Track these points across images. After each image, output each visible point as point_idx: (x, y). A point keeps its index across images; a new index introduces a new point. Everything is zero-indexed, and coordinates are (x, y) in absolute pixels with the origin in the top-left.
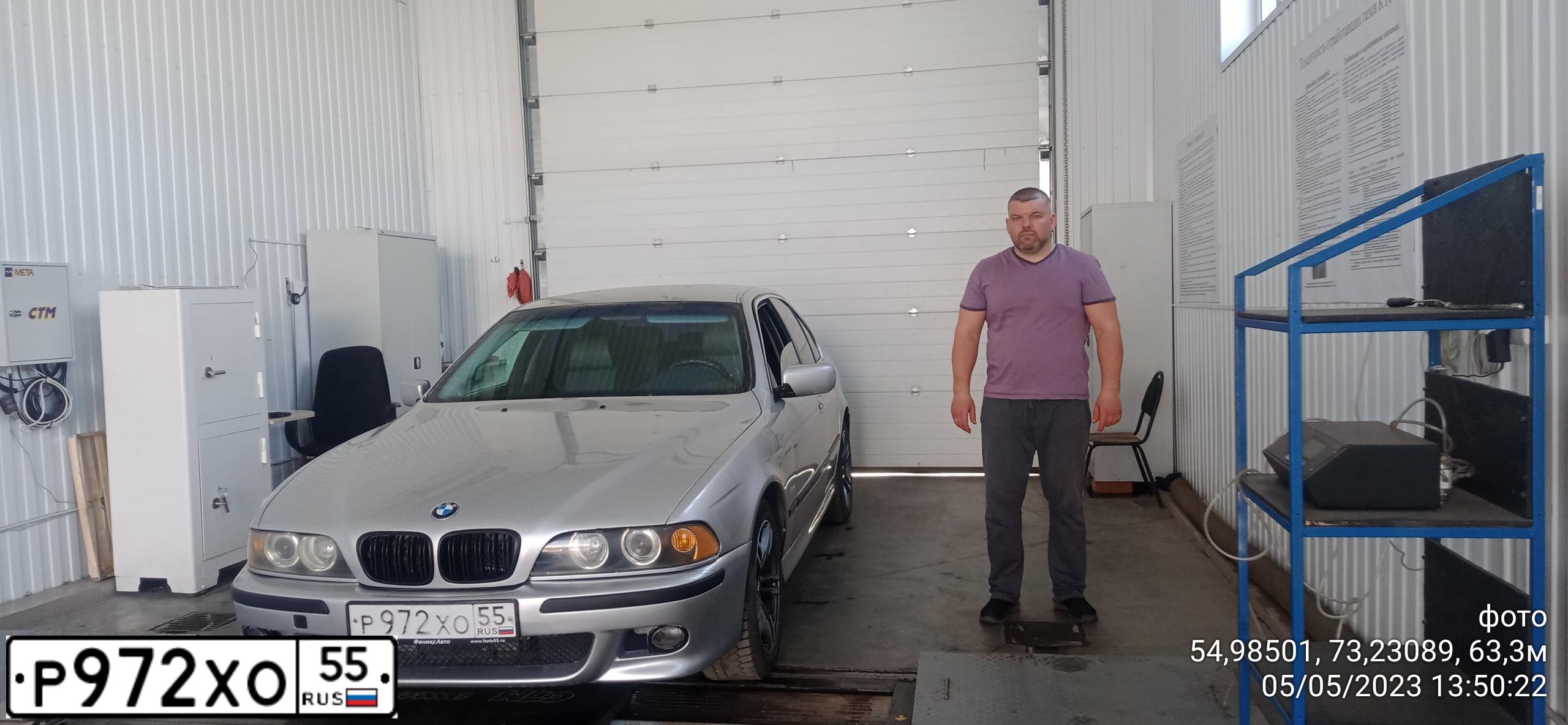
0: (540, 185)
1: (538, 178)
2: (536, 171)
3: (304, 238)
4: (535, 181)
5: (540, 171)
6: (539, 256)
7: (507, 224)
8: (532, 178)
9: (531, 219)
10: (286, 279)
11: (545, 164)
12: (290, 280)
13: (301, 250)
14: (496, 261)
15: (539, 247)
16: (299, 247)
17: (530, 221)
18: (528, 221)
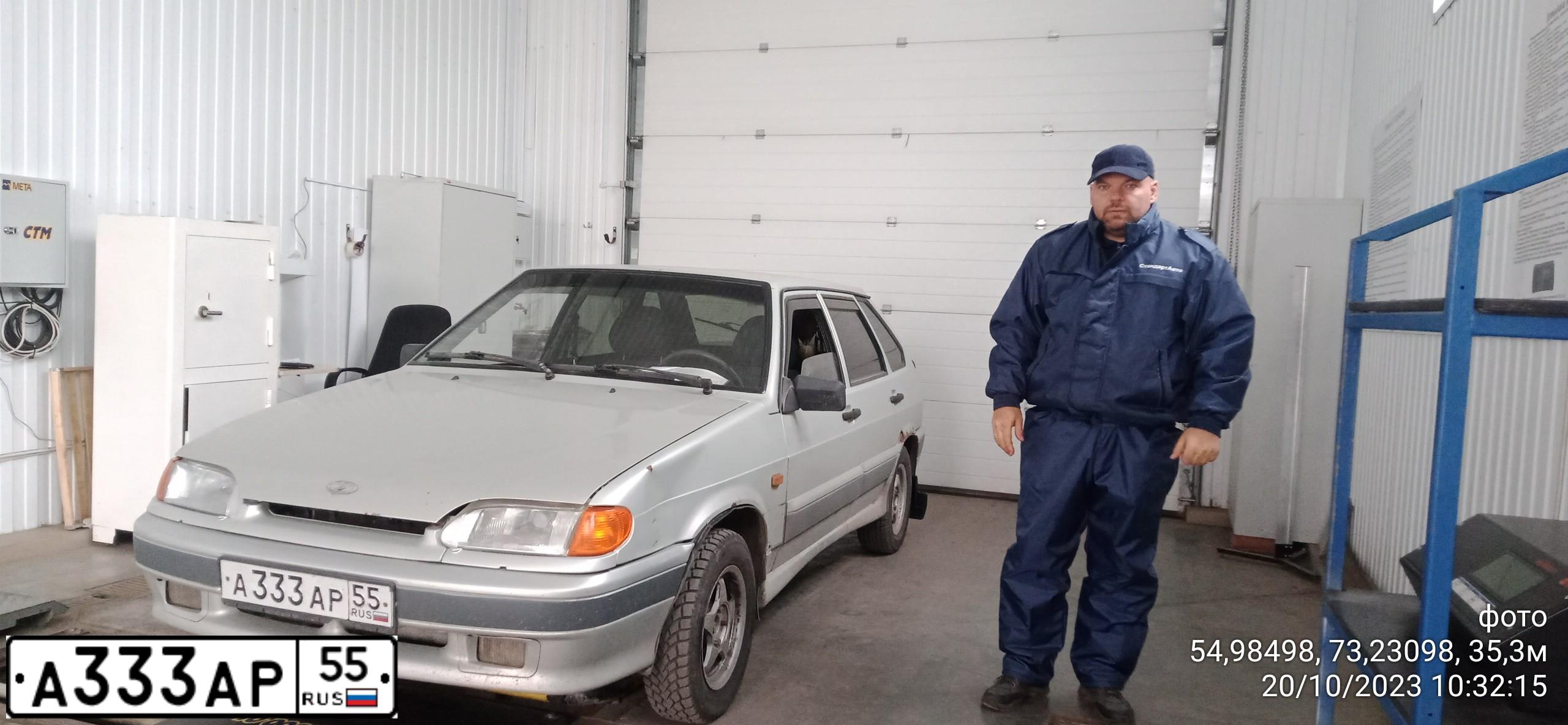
0: (639, 149)
1: (637, 141)
2: (636, 134)
3: (371, 183)
4: (634, 145)
5: (640, 134)
6: (631, 225)
7: (603, 188)
8: (631, 141)
9: (626, 185)
10: (347, 225)
11: (648, 127)
12: (352, 227)
13: (368, 195)
14: (589, 227)
15: (633, 216)
16: (366, 192)
17: (626, 187)
18: (624, 186)
